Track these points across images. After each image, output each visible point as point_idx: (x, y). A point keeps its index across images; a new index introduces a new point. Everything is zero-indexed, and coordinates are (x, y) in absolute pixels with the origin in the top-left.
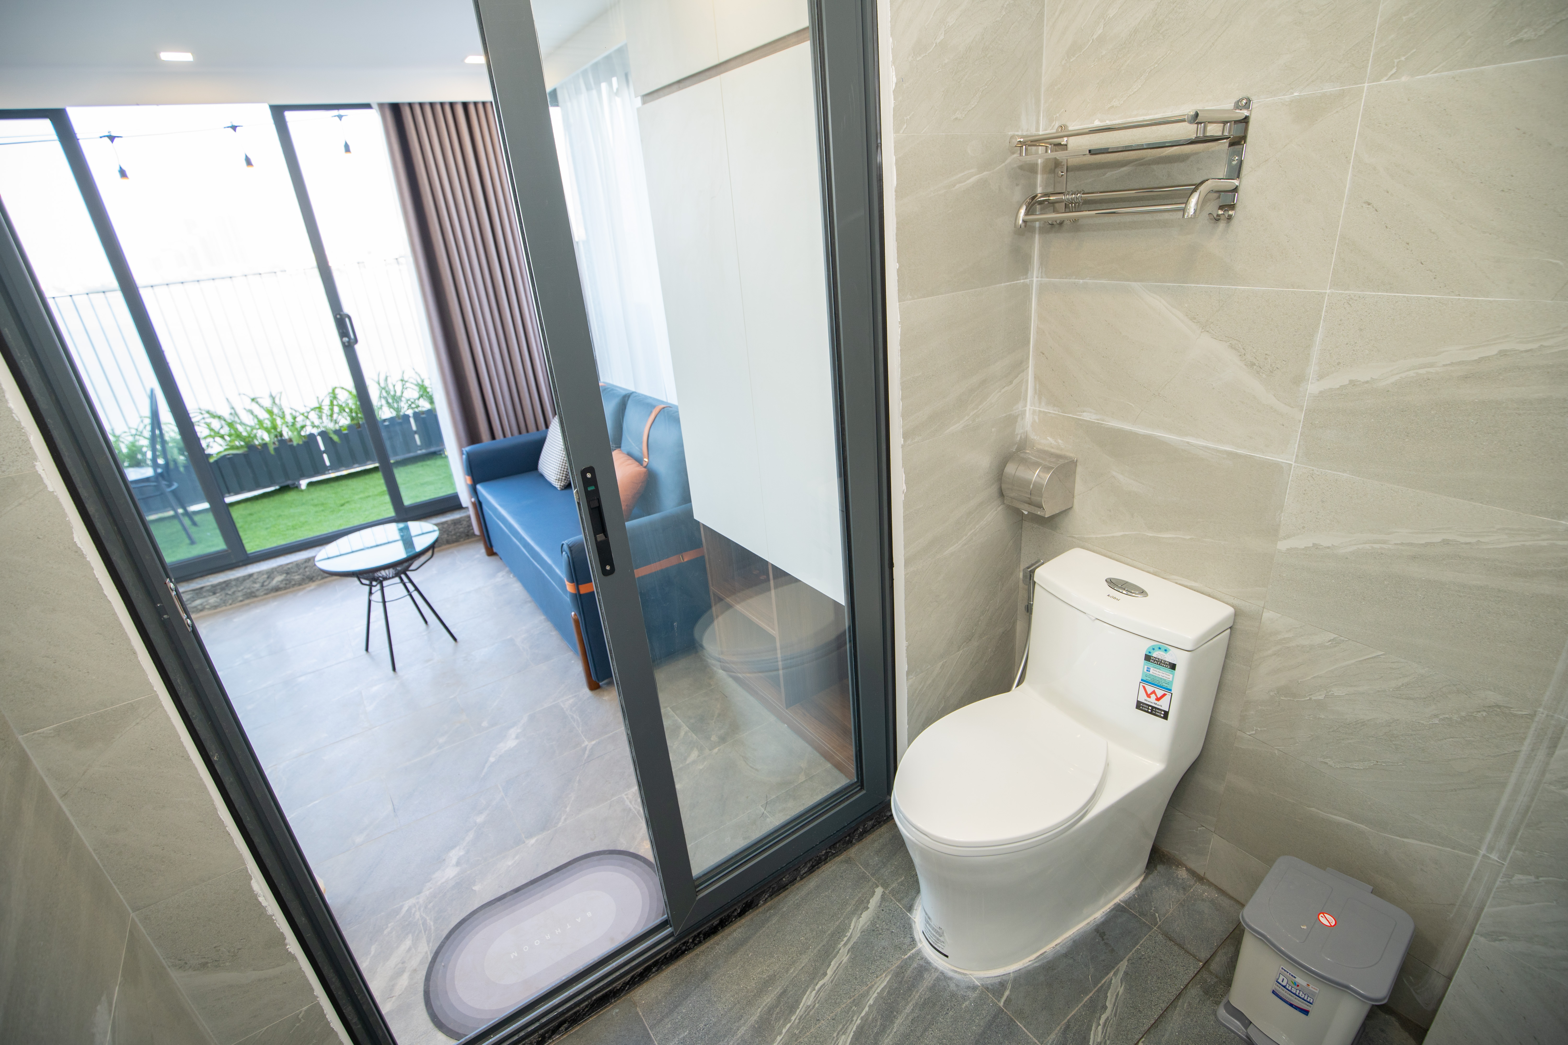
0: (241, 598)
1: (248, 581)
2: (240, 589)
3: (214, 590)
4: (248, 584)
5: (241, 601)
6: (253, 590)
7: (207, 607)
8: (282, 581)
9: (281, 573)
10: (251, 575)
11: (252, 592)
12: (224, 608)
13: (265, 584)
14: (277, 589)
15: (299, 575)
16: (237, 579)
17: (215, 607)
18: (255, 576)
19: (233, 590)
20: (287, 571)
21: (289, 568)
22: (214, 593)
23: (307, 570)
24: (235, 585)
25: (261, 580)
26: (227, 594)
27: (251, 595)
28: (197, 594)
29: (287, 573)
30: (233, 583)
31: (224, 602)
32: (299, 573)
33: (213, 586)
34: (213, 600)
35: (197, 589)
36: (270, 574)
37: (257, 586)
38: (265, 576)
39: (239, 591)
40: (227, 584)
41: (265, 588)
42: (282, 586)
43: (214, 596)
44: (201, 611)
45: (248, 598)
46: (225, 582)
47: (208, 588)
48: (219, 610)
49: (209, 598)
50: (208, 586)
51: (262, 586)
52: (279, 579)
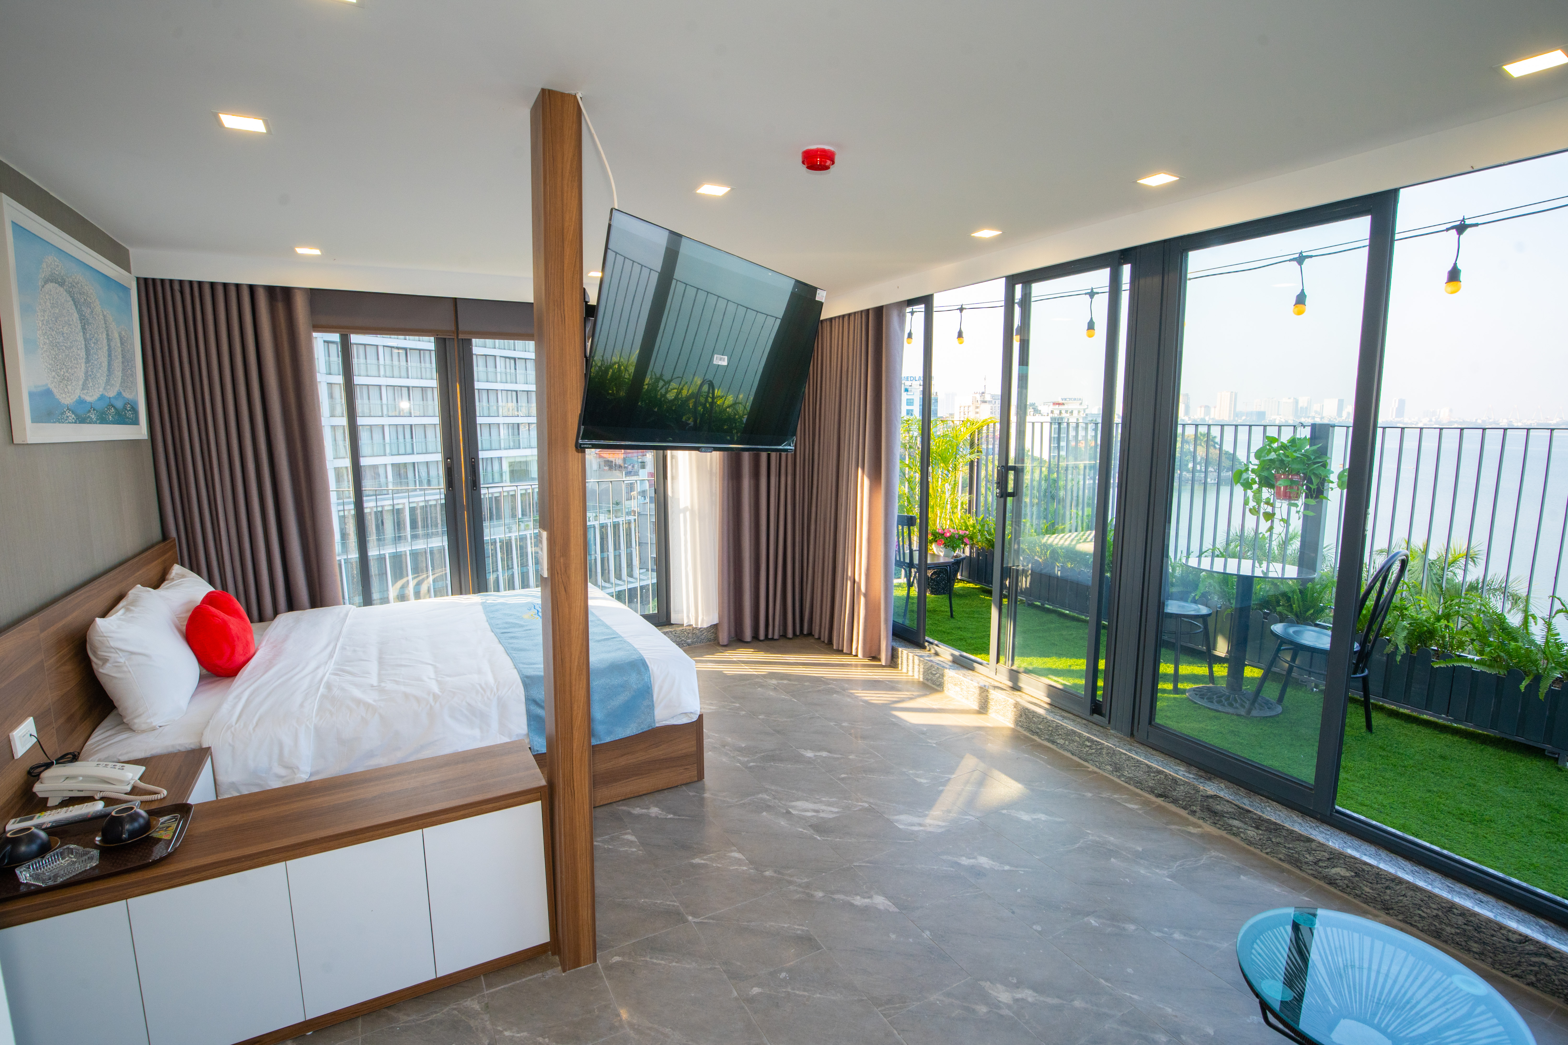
3: (1259, 823)
4: (1300, 846)
5: (1280, 859)
6: (1303, 859)
7: (1242, 835)
8: (1344, 877)
9: (1349, 868)
10: (1309, 840)
11: (1298, 860)
12: (1257, 851)
13: (1321, 864)
14: (1332, 882)
15: (1372, 888)
16: (1291, 832)
18: (1314, 845)
19: (1278, 840)
20: (1359, 870)
21: (1363, 870)
22: (1257, 828)
23: (1388, 891)
24: (1285, 837)
25: (1318, 855)
26: (1269, 839)
27: (1296, 862)
28: (1241, 813)
30: (1284, 833)
31: (1262, 846)
32: (1375, 886)
34: (1251, 833)
35: (1243, 809)
36: (1336, 857)
37: (1310, 858)
39: (1285, 847)
40: (1275, 828)
41: (1317, 867)
42: (1341, 884)
43: (1256, 831)
44: (1234, 834)
45: (1290, 863)
46: (1275, 824)
47: (1255, 817)
48: (1252, 849)
49: (1250, 828)
50: (1255, 814)
51: (1315, 863)
52: (1342, 874)
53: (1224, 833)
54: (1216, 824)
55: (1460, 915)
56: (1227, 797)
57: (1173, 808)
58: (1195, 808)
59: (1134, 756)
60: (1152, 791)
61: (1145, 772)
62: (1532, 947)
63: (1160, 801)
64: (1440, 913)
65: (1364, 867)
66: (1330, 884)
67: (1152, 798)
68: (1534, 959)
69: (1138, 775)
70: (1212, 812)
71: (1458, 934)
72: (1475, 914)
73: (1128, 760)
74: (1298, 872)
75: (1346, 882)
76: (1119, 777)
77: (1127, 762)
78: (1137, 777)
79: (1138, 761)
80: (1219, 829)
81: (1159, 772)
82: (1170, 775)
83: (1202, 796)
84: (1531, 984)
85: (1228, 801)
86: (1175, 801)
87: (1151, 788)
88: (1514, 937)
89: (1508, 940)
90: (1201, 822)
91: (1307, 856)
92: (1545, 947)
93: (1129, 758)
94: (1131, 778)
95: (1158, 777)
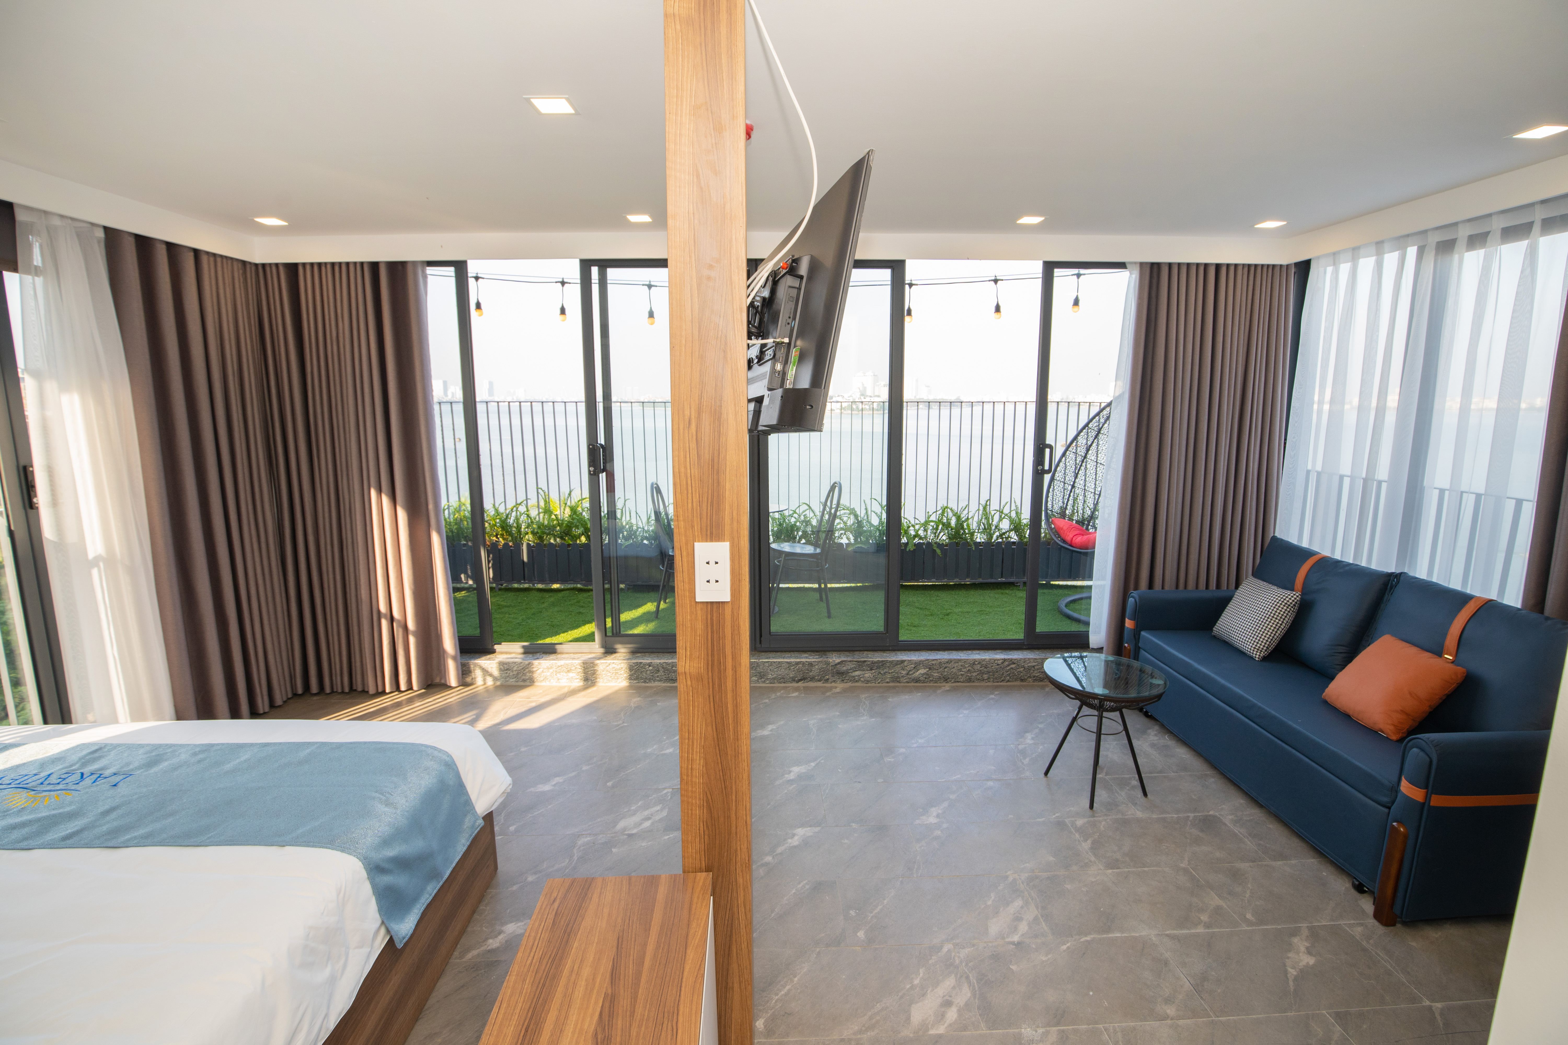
0: (888, 680)
1: (899, 666)
2: (890, 672)
3: (872, 666)
4: (898, 668)
5: (887, 682)
6: (900, 675)
7: (862, 679)
8: (924, 674)
9: (925, 667)
10: (903, 662)
11: (898, 677)
12: (873, 684)
13: (910, 673)
14: (917, 680)
15: (938, 673)
16: (891, 662)
17: (868, 682)
18: (905, 664)
19: (885, 670)
21: (933, 664)
22: (871, 670)
23: (946, 670)
24: (888, 667)
25: (908, 668)
26: (880, 673)
27: (896, 679)
28: (859, 665)
29: (930, 669)
30: (888, 664)
31: (875, 680)
32: (939, 671)
33: (873, 663)
34: (868, 675)
35: (861, 662)
36: (917, 665)
37: (904, 672)
38: (913, 666)
40: (883, 664)
41: (909, 676)
42: (922, 678)
43: (871, 672)
44: (856, 681)
45: (893, 682)
46: (882, 661)
47: (869, 663)
48: (869, 685)
49: (867, 672)
50: (869, 661)
51: (907, 674)
52: (922, 673)
53: (850, 684)
54: (843, 680)
55: (978, 664)
56: (849, 659)
57: (811, 684)
58: (827, 677)
59: (775, 660)
60: (793, 680)
61: (786, 669)
62: (1007, 663)
63: (800, 684)
64: (970, 668)
65: (933, 662)
66: (917, 682)
67: (795, 685)
68: (1008, 668)
69: (780, 673)
70: (840, 674)
71: (978, 674)
72: (984, 660)
73: (771, 665)
74: (898, 684)
75: (925, 676)
76: (764, 682)
77: (770, 667)
78: (780, 675)
79: (779, 662)
80: (846, 682)
81: (797, 663)
82: (807, 662)
83: (832, 666)
84: (1008, 681)
85: (851, 661)
86: (812, 679)
87: (792, 678)
88: (1000, 662)
89: (998, 665)
90: (833, 684)
91: (903, 672)
92: (1011, 660)
93: (771, 664)
94: (774, 679)
95: (797, 667)
